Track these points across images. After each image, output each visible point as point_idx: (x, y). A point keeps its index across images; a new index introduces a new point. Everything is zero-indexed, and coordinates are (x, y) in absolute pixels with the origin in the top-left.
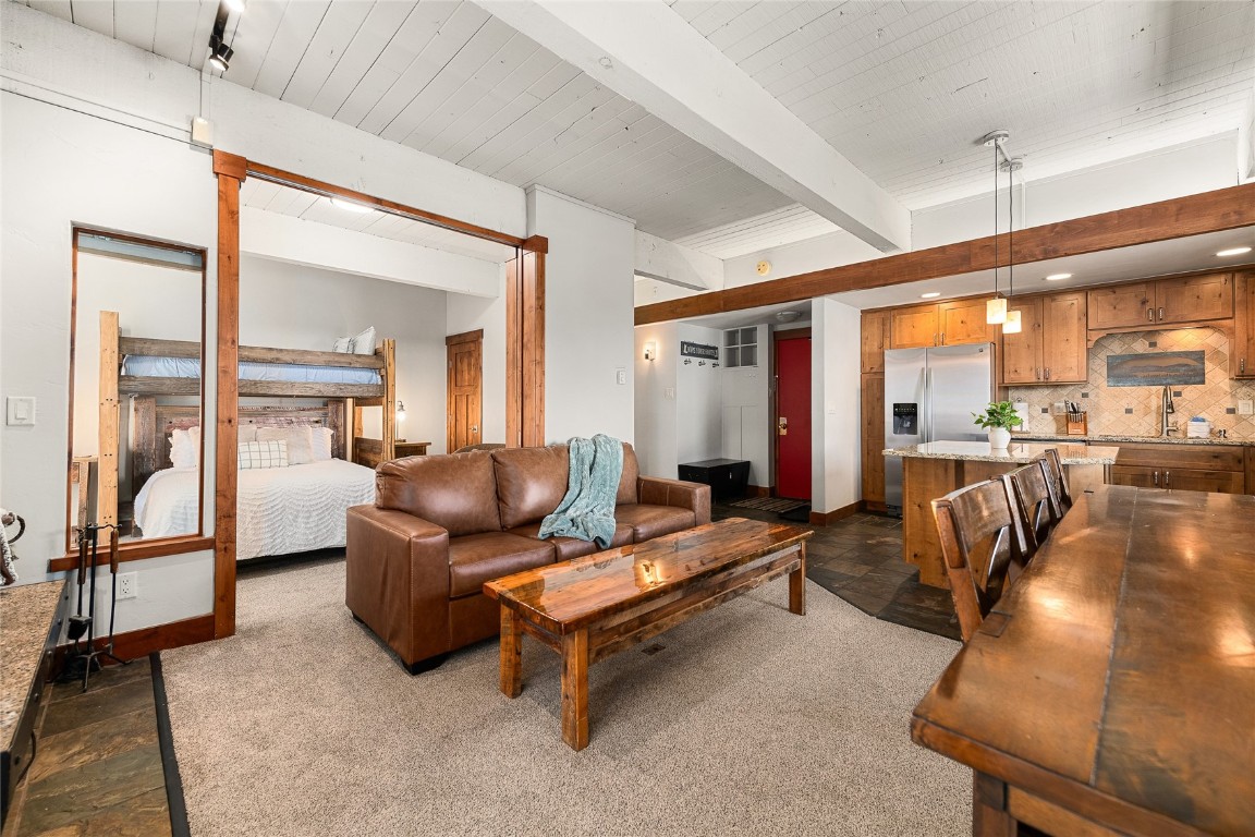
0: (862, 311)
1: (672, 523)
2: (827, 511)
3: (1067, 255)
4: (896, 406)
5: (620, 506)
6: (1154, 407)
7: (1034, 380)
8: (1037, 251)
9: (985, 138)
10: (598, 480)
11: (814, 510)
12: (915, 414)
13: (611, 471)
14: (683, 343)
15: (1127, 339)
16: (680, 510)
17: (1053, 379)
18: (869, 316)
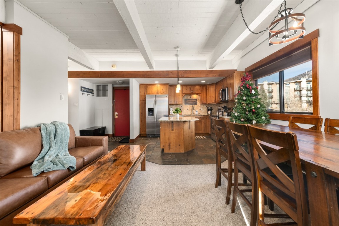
0: (140, 84)
1: (97, 152)
2: (134, 139)
3: (185, 77)
4: (149, 109)
5: (70, 150)
6: (191, 109)
7: (174, 103)
8: (180, 76)
9: (176, 48)
10: (59, 141)
11: (130, 139)
12: (153, 111)
13: (65, 137)
14: (81, 87)
15: (187, 96)
16: (98, 147)
17: (177, 103)
18: (141, 85)
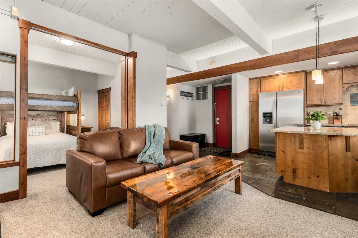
0: (249, 79)
2: (238, 153)
4: (263, 113)
7: (320, 103)
8: (329, 52)
12: (271, 117)
13: (161, 138)
14: (181, 92)
17: (328, 103)
18: (252, 80)
